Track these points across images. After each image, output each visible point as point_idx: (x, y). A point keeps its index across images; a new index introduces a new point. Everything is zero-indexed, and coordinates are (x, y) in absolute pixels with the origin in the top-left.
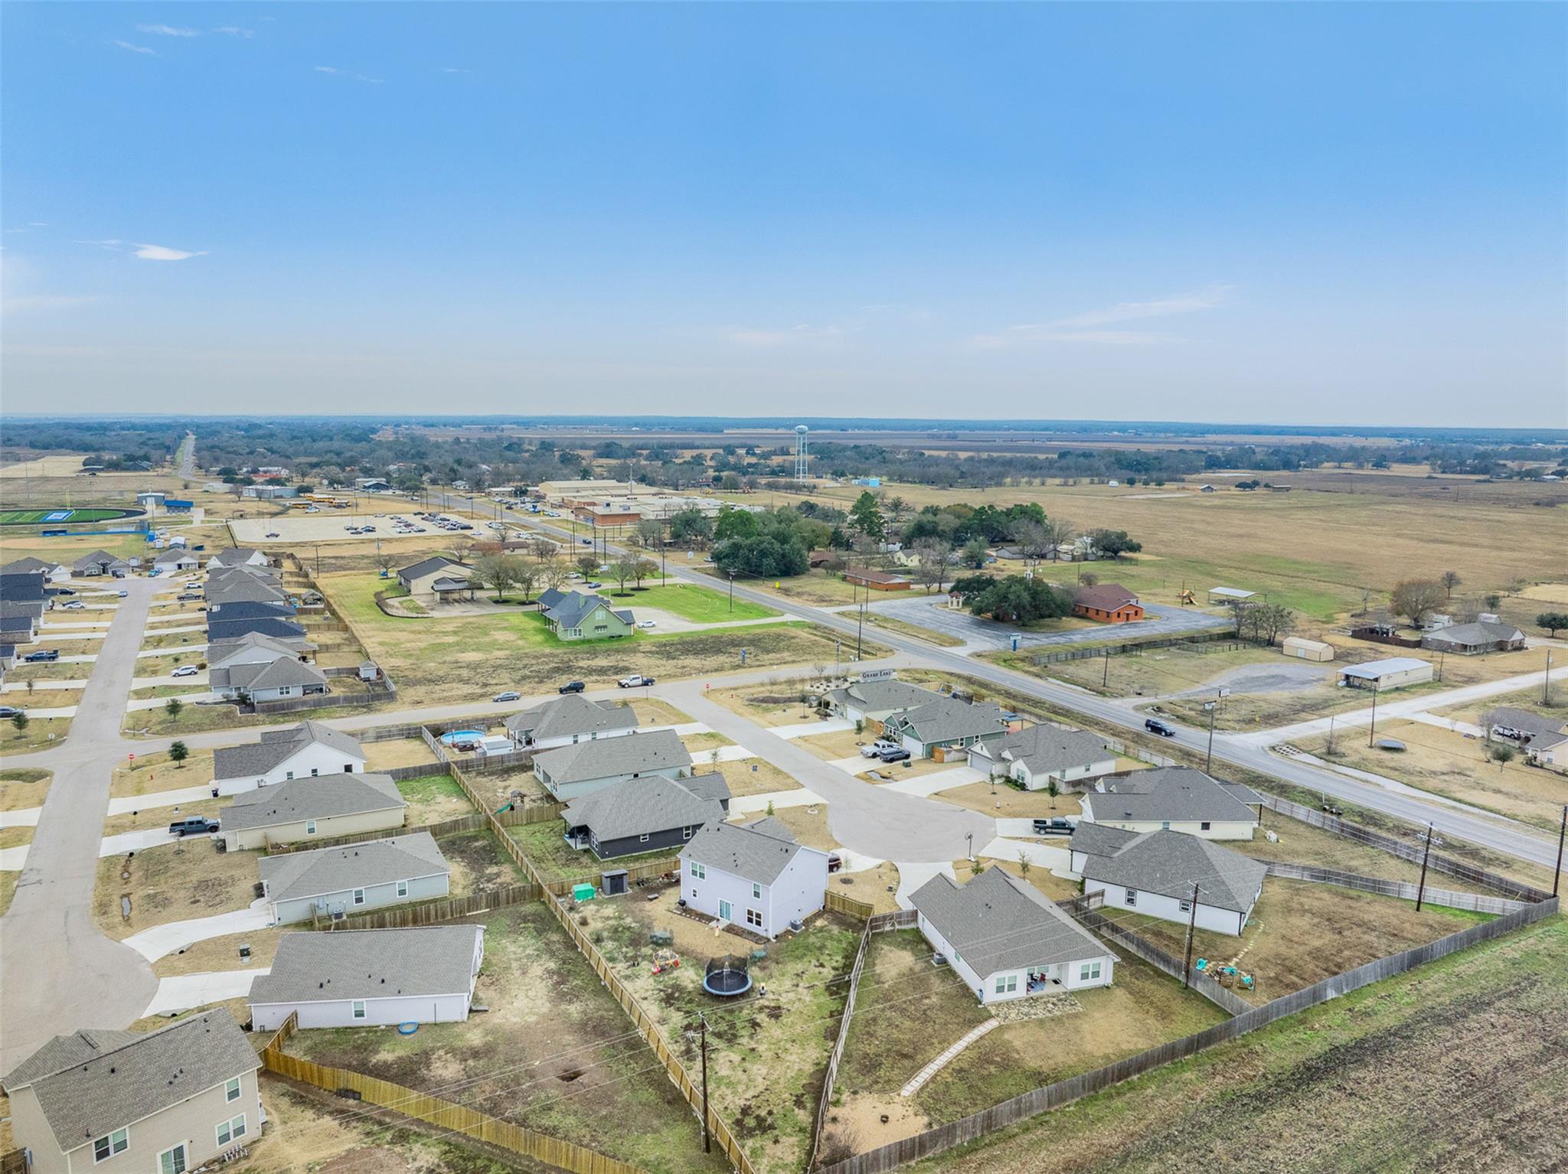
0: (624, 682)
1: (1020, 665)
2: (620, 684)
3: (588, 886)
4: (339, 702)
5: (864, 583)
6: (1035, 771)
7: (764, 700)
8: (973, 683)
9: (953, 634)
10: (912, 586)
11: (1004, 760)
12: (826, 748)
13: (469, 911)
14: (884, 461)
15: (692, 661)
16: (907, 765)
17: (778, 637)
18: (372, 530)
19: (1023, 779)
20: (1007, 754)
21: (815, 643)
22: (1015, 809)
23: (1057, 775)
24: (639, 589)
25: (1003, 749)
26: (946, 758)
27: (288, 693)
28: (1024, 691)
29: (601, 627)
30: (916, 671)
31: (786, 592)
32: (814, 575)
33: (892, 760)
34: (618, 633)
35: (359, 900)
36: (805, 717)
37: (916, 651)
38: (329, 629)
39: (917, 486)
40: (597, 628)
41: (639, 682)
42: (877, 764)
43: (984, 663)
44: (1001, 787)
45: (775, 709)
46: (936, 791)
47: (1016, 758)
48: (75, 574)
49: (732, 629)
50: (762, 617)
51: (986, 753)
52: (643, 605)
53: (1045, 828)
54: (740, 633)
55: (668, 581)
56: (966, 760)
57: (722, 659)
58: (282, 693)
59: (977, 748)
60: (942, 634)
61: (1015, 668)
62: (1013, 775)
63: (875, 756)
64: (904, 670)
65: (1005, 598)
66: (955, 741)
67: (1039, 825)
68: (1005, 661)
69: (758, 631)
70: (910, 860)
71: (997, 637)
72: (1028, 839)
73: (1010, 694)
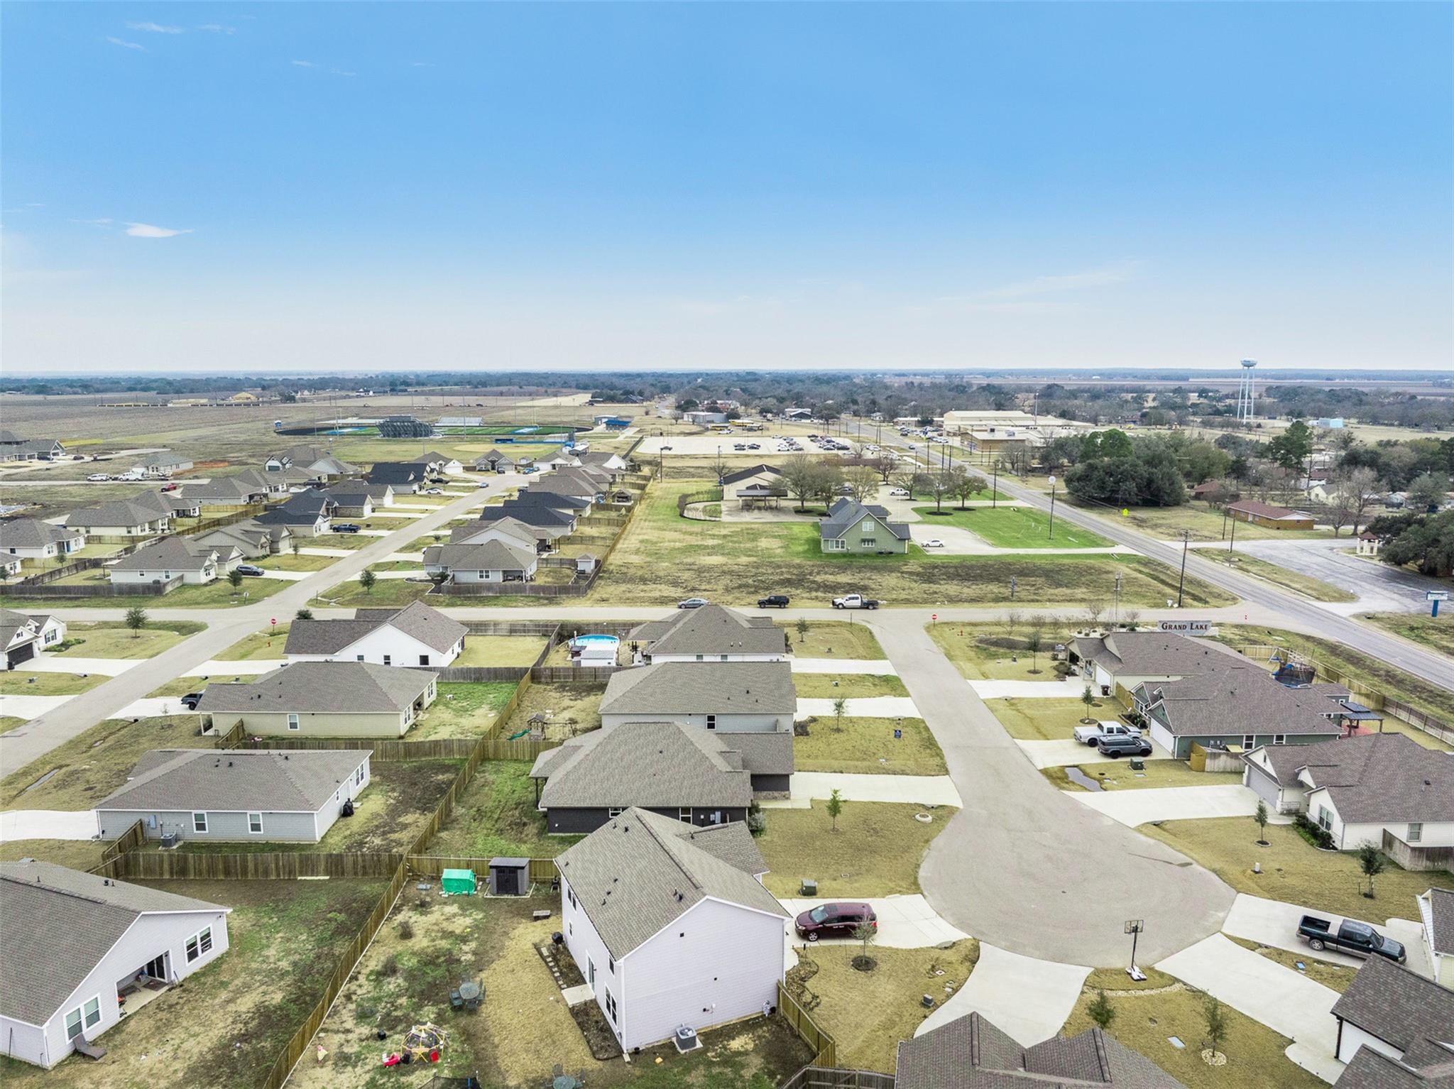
0: (838, 601)
1: (1435, 636)
2: (833, 603)
3: (467, 874)
4: (525, 591)
5: (1250, 519)
6: (1350, 817)
7: (997, 643)
8: (1338, 655)
9: (1344, 586)
10: (1316, 527)
11: (1301, 785)
12: (1031, 719)
13: (301, 874)
14: (1361, 402)
15: (952, 588)
16: (1138, 767)
17: (1089, 570)
18: (757, 447)
19: (1328, 826)
20: (1306, 777)
21: (1130, 581)
22: (1290, 881)
23: (1400, 831)
24: (963, 509)
25: (1301, 766)
26: (1209, 764)
27: (487, 577)
28: (1421, 675)
29: (868, 541)
30: (1254, 628)
31: (1140, 523)
32: (1192, 508)
33: (1115, 755)
34: (889, 550)
35: (201, 827)
36: (1035, 672)
37: (1272, 603)
38: (609, 524)
39: (1395, 429)
40: (864, 541)
41: (857, 603)
42: (1092, 757)
43: (1373, 628)
44: (1284, 833)
45: (1004, 656)
46: (1158, 819)
47: (1321, 786)
48: (467, 469)
49: (1035, 556)
50: (1085, 546)
51: (1269, 768)
52: (954, 525)
53: (1322, 939)
54: (1038, 562)
55: (998, 503)
56: (1241, 773)
57: (994, 588)
58: (481, 577)
59: (1258, 757)
60: (1327, 585)
61: (1424, 640)
62: (1313, 815)
63: (1093, 743)
64: (1237, 626)
65: (1436, 541)
66: (1236, 740)
67: (1312, 930)
68: (1412, 629)
69: (1066, 561)
70: (1013, 948)
71: (1413, 597)
72: (1278, 955)
73: (1394, 677)
